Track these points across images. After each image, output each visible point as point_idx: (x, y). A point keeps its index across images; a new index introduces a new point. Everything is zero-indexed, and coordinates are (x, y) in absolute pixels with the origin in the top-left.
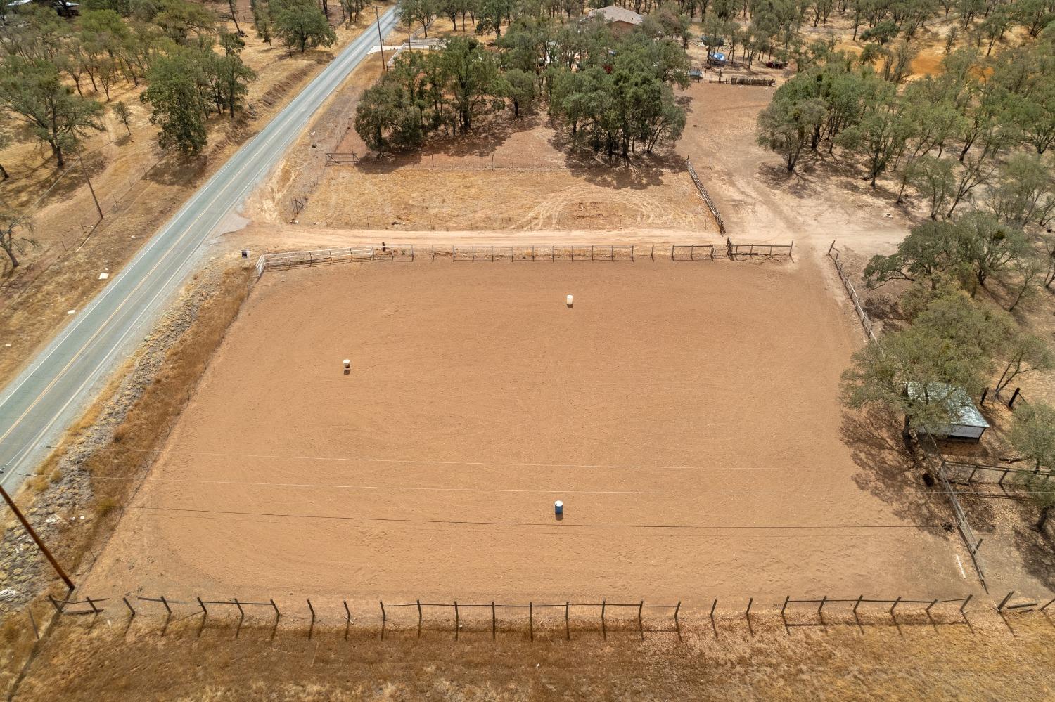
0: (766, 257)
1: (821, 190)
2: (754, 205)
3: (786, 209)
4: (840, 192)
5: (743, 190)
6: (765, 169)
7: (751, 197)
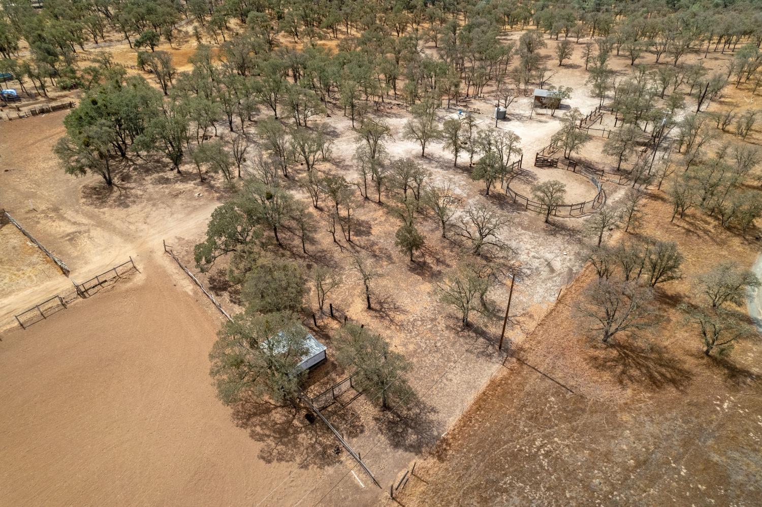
0: (115, 280)
1: (141, 193)
2: (88, 231)
3: (118, 224)
4: (157, 189)
5: (73, 220)
6: (88, 191)
7: (84, 224)
